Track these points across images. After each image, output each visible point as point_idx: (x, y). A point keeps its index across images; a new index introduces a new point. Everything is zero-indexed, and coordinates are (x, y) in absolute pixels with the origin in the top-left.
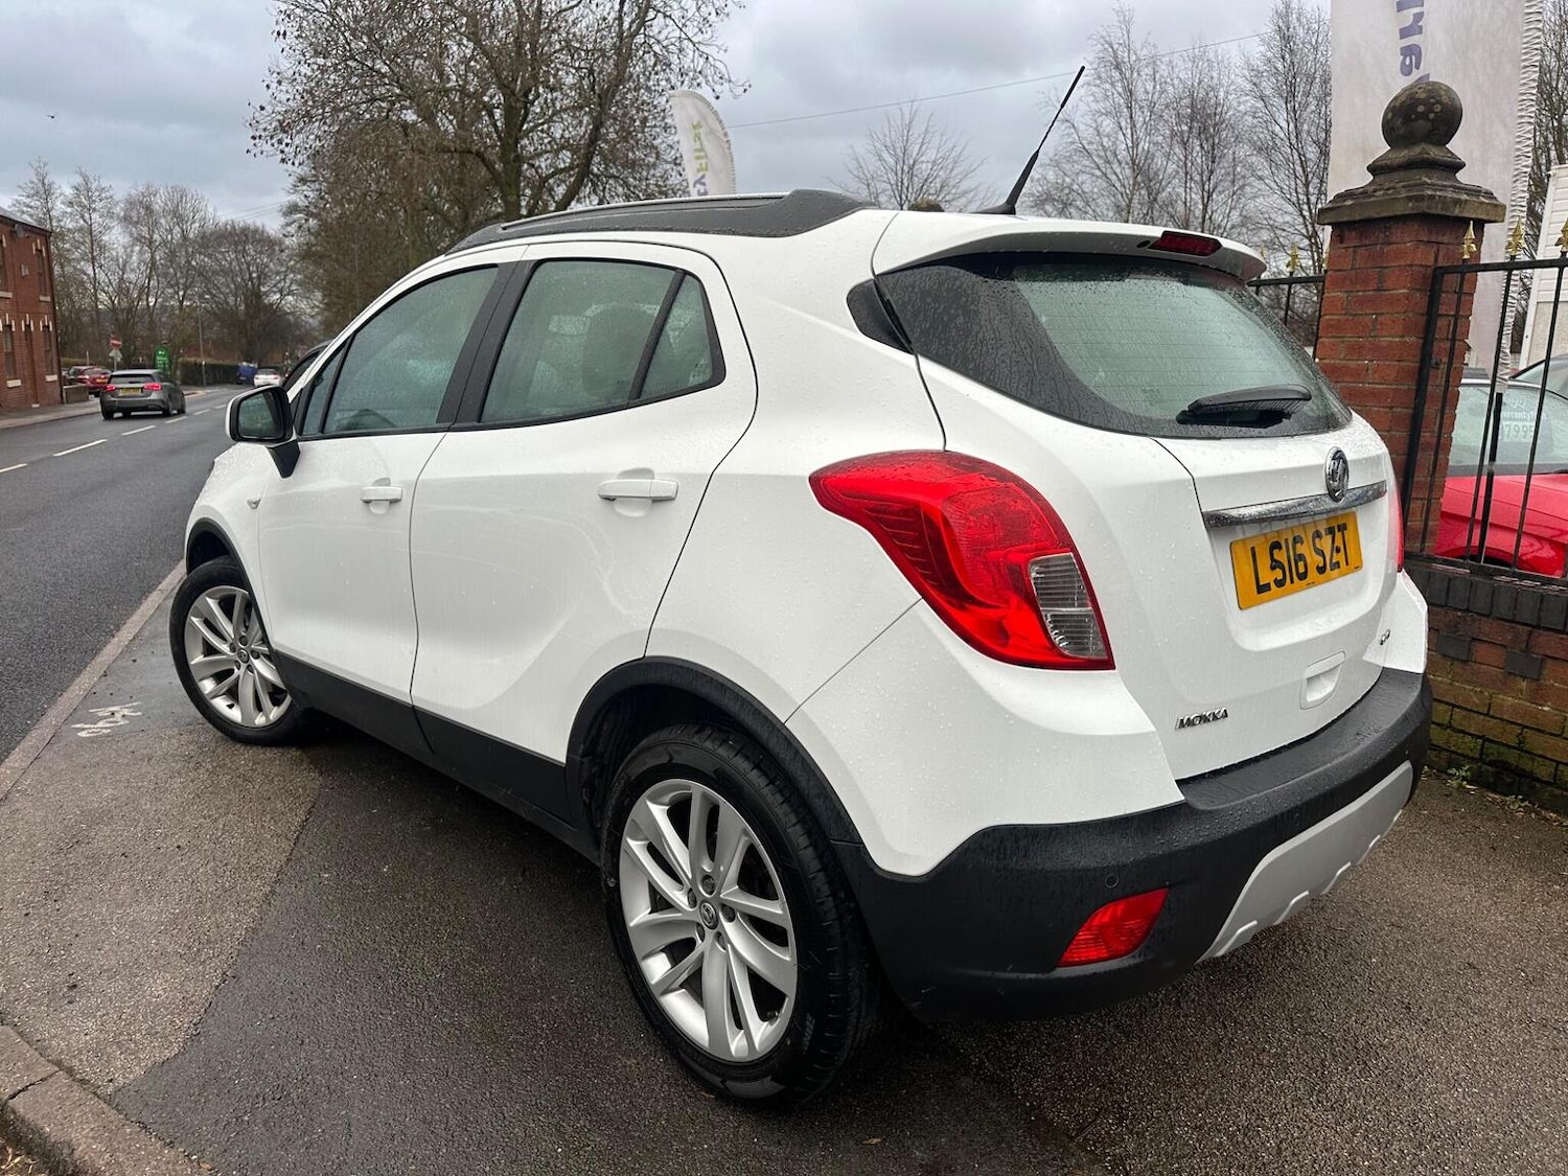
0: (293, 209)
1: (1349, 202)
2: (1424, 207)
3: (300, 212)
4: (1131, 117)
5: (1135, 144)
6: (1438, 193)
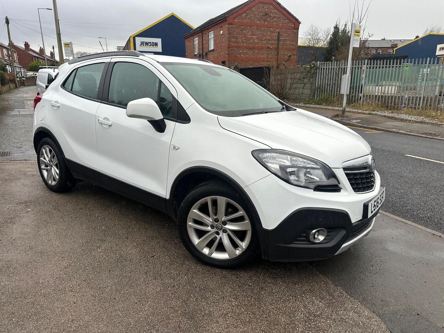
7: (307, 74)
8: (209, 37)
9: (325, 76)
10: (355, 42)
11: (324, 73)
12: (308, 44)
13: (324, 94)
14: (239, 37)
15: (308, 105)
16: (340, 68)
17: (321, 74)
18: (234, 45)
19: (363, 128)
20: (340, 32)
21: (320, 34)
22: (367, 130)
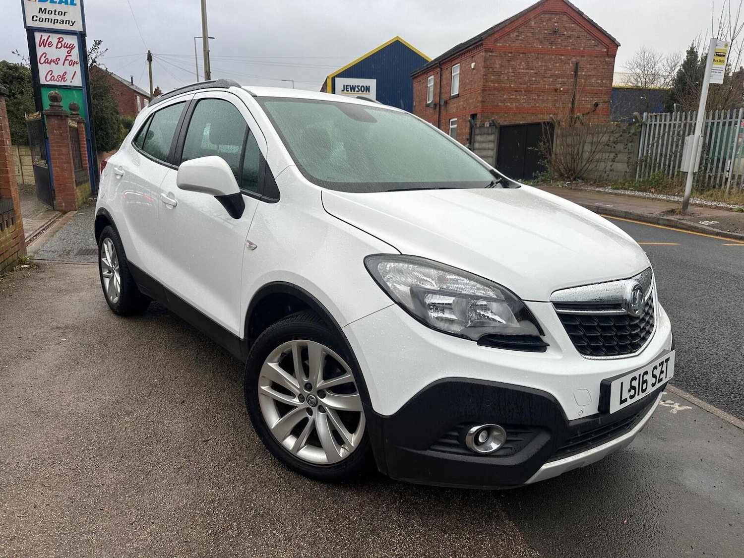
7: (621, 136)
8: (453, 74)
9: (656, 139)
10: (714, 73)
11: (654, 134)
12: (635, 83)
13: (654, 171)
14: (503, 72)
15: (621, 192)
16: (688, 125)
17: (649, 134)
18: (494, 86)
19: (722, 236)
20: (698, 59)
21: (659, 66)
22: (728, 239)
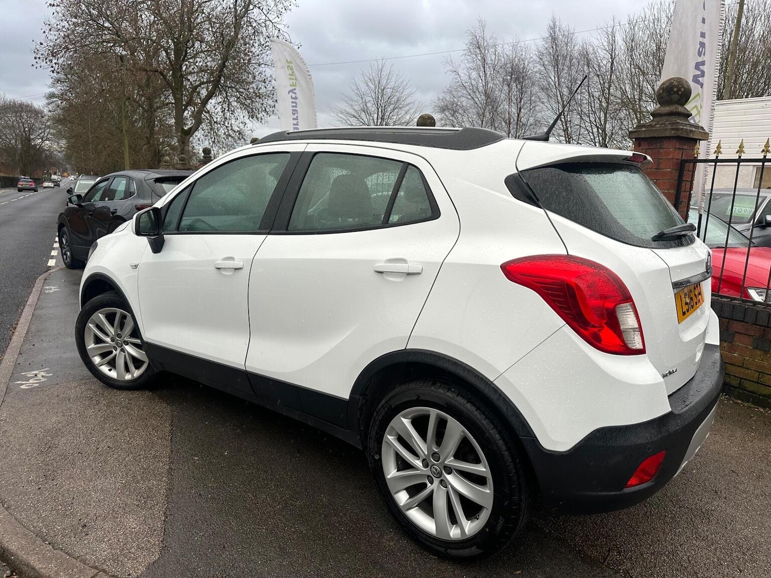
0: (52, 96)
1: (644, 129)
2: (679, 133)
3: (56, 98)
4: (485, 71)
5: (487, 83)
6: (685, 127)
